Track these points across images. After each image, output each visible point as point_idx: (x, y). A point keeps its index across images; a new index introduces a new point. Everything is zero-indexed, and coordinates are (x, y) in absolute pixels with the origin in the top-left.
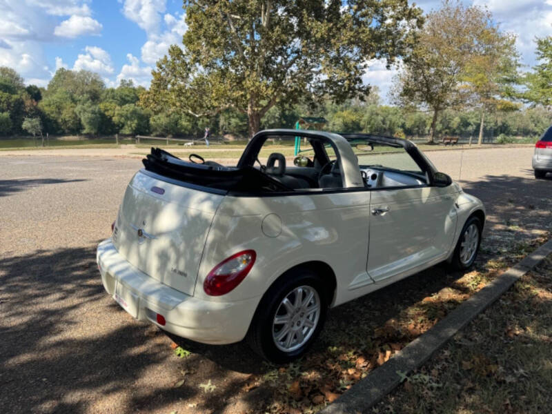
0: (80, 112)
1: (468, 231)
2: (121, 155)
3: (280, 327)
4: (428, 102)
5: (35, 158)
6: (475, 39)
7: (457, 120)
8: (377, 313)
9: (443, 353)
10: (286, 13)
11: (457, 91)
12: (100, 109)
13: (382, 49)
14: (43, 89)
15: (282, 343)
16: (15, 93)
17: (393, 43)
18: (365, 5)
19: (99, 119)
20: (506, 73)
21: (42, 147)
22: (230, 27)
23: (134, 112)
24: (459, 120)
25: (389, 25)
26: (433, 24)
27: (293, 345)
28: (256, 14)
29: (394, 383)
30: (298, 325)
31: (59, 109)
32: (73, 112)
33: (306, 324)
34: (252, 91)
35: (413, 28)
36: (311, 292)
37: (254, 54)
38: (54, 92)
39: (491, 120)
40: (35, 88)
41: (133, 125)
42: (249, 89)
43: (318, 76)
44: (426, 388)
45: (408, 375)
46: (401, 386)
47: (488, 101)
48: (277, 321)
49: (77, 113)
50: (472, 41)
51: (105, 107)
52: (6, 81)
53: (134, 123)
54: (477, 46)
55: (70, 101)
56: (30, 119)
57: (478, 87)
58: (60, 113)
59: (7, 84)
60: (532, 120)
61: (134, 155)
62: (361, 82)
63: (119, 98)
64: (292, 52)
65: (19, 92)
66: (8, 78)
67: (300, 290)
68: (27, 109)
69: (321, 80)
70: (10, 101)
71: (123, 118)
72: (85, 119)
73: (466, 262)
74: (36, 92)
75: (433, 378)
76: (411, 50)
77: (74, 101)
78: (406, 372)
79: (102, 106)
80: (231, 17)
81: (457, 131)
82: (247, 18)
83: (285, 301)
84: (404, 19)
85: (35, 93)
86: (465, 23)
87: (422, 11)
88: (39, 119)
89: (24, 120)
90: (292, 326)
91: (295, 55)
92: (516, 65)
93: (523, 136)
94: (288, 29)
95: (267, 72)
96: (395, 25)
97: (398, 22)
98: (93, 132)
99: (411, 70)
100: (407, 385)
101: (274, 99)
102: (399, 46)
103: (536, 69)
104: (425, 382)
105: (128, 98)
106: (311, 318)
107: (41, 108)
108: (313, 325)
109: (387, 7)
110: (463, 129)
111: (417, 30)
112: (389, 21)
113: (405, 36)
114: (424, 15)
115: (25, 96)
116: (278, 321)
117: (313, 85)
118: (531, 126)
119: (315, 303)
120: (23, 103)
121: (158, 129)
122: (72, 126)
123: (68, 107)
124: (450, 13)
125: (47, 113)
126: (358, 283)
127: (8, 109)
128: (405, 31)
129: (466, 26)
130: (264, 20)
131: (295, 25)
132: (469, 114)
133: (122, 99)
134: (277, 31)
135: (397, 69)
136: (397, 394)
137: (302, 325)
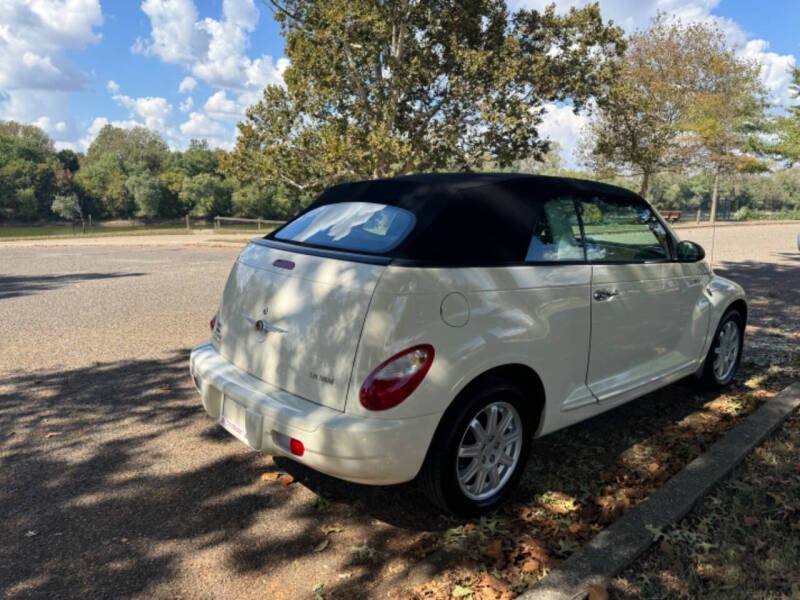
0: (133, 187)
1: (724, 331)
2: (195, 242)
3: (466, 462)
4: (635, 161)
5: (74, 249)
6: (700, 70)
7: (676, 188)
8: (600, 450)
9: (711, 501)
10: (427, 39)
11: (676, 145)
12: (161, 181)
13: (567, 86)
14: (82, 155)
15: (468, 487)
16: (42, 161)
17: (582, 76)
18: (540, 25)
19: (160, 196)
20: (748, 117)
21: (82, 235)
22: (347, 60)
23: (211, 185)
24: (678, 189)
25: (575, 53)
26: (639, 50)
27: (484, 491)
28: (384, 41)
29: (645, 541)
30: (492, 461)
31: (104, 183)
32: (124, 187)
33: (504, 460)
34: (381, 150)
35: (610, 56)
36: (510, 413)
37: (382, 98)
38: (97, 158)
39: (726, 189)
40: (70, 154)
41: (208, 204)
42: (375, 147)
43: (474, 127)
44: (693, 550)
45: (664, 531)
46: (656, 548)
47: (723, 157)
48: (462, 452)
49: (130, 188)
50: (696, 74)
51: (169, 178)
52: (29, 145)
53: (210, 201)
54: (703, 80)
55: (120, 171)
56: (62, 198)
57: (707, 138)
58: (104, 189)
59: (30, 148)
60: (785, 186)
61: (215, 243)
62: (536, 134)
63: (188, 166)
64: (437, 95)
65: (48, 159)
66: (34, 141)
67: (494, 408)
68: (59, 184)
69: (479, 133)
70: (36, 172)
71: (194, 194)
72: (140, 195)
73: (722, 377)
74: (72, 158)
75: (702, 536)
76: (608, 88)
77: (125, 171)
78: (661, 527)
79: (163, 177)
80: (349, 46)
81: (676, 205)
82: (372, 47)
83: (474, 423)
84: (597, 43)
85: (70, 161)
86: (685, 47)
87: (624, 32)
88: (75, 196)
89: (54, 198)
90: (484, 462)
91: (440, 99)
92: (763, 106)
93: (774, 211)
94: (430, 61)
95: (401, 123)
96: (584, 52)
97: (588, 48)
98: (151, 214)
99: (609, 116)
100: (664, 546)
101: (411, 162)
102: (590, 82)
103: (791, 112)
104: (691, 542)
105: (201, 166)
106: (508, 452)
107: (79, 182)
108: (512, 461)
109: (572, 27)
110: (684, 202)
111: (616, 59)
112: (575, 47)
113: (598, 67)
114: (625, 37)
115: (56, 165)
116: (464, 452)
117: (466, 141)
118: (785, 196)
119: (514, 429)
120: (52, 174)
121: (244, 208)
122: (122, 207)
123: (116, 179)
124: (663, 34)
125: (86, 188)
126: (575, 402)
127: (32, 183)
128: (599, 60)
129: (686, 51)
130: (396, 48)
131: (441, 56)
132: (692, 179)
133: (193, 166)
134: (416, 64)
135: (589, 115)
136: (651, 557)
137: (496, 461)
